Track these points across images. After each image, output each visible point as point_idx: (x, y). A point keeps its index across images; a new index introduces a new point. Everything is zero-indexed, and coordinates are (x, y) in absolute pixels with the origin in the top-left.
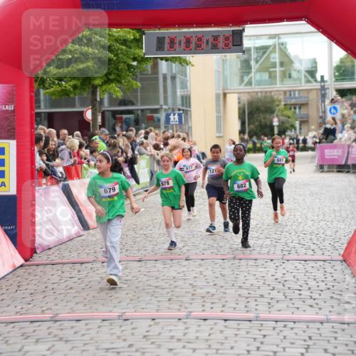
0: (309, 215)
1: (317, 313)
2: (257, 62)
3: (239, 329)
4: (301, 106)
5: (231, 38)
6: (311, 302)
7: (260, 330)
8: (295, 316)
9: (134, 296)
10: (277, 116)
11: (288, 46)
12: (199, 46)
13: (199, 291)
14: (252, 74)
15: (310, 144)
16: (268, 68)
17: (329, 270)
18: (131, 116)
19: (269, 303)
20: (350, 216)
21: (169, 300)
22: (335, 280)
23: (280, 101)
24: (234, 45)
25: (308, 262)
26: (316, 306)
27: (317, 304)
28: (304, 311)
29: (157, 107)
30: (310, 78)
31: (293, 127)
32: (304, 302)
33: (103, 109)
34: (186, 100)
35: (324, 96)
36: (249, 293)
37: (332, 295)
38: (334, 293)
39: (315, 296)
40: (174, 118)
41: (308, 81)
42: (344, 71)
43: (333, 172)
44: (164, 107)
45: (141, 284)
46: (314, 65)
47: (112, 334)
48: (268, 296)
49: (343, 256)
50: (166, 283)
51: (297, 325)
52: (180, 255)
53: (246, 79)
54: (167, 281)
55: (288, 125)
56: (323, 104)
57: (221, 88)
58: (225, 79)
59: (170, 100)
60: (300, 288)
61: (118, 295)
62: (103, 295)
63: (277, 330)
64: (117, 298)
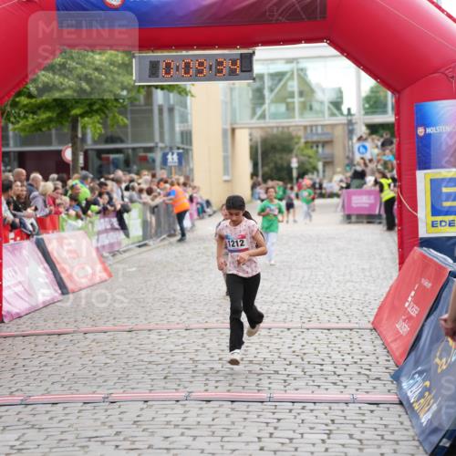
0: (334, 275)
1: (342, 392)
2: (271, 90)
3: (248, 412)
4: (325, 144)
5: (238, 62)
6: (334, 378)
7: (274, 413)
8: (316, 396)
9: (122, 373)
10: (297, 156)
11: (308, 73)
12: (200, 72)
13: (201, 367)
14: (266, 106)
16: (284, 98)
17: (356, 340)
18: (120, 156)
19: (285, 381)
20: (382, 276)
21: (165, 378)
22: (363, 352)
23: (299, 138)
24: (242, 71)
25: (331, 331)
26: (341, 383)
27: (342, 381)
28: (327, 389)
29: (152, 145)
30: (335, 111)
31: (315, 169)
32: (326, 378)
33: (86, 147)
34: (187, 137)
35: (351, 132)
36: (261, 369)
37: (360, 370)
38: (361, 368)
39: (339, 371)
40: (173, 159)
41: (333, 115)
42: (375, 102)
43: (362, 222)
44: (161, 145)
45: (131, 360)
46: (340, 95)
47: (96, 420)
48: (284, 372)
49: (373, 323)
50: (162, 358)
51: (318, 406)
52: (178, 324)
53: (259, 112)
54: (163, 355)
55: (309, 167)
56: (350, 143)
57: (229, 122)
58: (233, 111)
59: (167, 137)
60: (322, 362)
61: (103, 373)
62: (85, 372)
63: (294, 413)
64: (101, 376)
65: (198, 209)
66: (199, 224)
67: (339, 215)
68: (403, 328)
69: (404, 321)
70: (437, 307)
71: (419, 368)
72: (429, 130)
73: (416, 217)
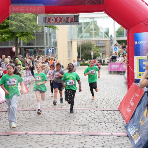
0: (105, 92)
1: (108, 132)
2: (85, 28)
3: (75, 139)
4: (103, 47)
5: (74, 18)
6: (105, 127)
7: (84, 139)
8: (99, 133)
9: (32, 125)
10: (93, 51)
11: (97, 22)
12: (60, 21)
13: (59, 123)
14: (83, 34)
15: (106, 63)
16: (89, 31)
17: (113, 114)
18: (32, 50)
19: (88, 128)
20: (122, 92)
21: (47, 127)
22: (115, 118)
23: (94, 45)
24: (75, 21)
25: (104, 111)
26: (107, 129)
27: (108, 128)
28: (102, 131)
29: (43, 46)
30: (106, 36)
31: (99, 55)
32: (102, 127)
33: (20, 47)
34: (55, 44)
35: (112, 43)
36: (80, 124)
37: (114, 125)
38: (114, 124)
39: (107, 125)
40: (50, 51)
41: (106, 37)
42: (120, 33)
43: (115, 74)
44: (46, 46)
45: (35, 120)
46: (108, 30)
47: (22, 141)
48: (88, 125)
49: (118, 109)
51: (99, 137)
52: (52, 108)
53: (80, 36)
54: (46, 119)
55: (97, 55)
56: (111, 47)
57: (70, 39)
58: (72, 35)
59: (48, 44)
60: (101, 122)
62: (19, 124)
63: (91, 139)
64: (25, 126)
67: (107, 71)
68: (129, 110)
69: (129, 108)
70: (140, 103)
71: (134, 124)
72: (138, 43)
73: (134, 72)
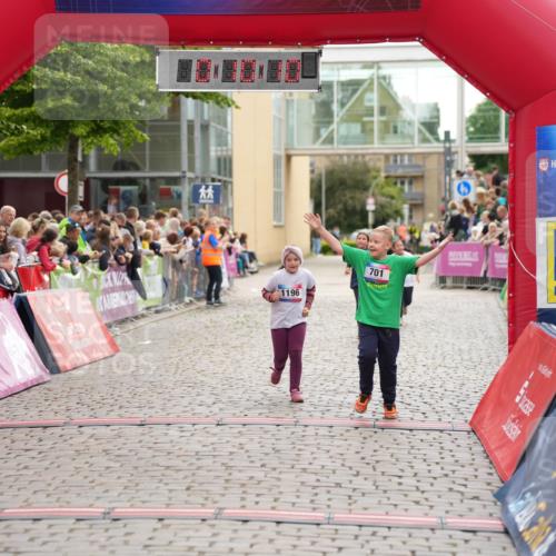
0: (420, 357)
1: (426, 514)
2: (343, 105)
3: (299, 537)
4: (413, 179)
5: (300, 65)
6: (417, 496)
7: (333, 540)
8: (390, 519)
9: (130, 481)
10: (374, 195)
11: (393, 82)
12: (250, 75)
13: (236, 475)
14: (334, 126)
16: (359, 116)
17: (448, 445)
18: (134, 188)
19: (350, 497)
20: (486, 360)
21: (188, 489)
22: (457, 461)
23: (378, 171)
24: (304, 77)
25: (415, 433)
26: (423, 502)
27: (426, 499)
28: (406, 510)
29: (177, 174)
30: (428, 135)
31: (398, 213)
32: (406, 495)
33: (88, 175)
34: (225, 165)
35: (449, 164)
36: (318, 480)
37: (452, 486)
38: (454, 482)
39: (424, 486)
40: (206, 194)
41: (425, 140)
42: (483, 125)
43: (461, 288)
44: (189, 175)
46: (435, 114)
47: (92, 542)
48: (349, 486)
49: (471, 423)
50: (184, 461)
51: (393, 532)
52: (208, 416)
54: (183, 458)
55: (389, 211)
56: (448, 178)
57: (283, 147)
58: (289, 131)
59: (198, 164)
60: (400, 474)
61: (103, 480)
62: (79, 478)
63: (361, 540)
64: (101, 484)
65: (238, 263)
66: (238, 282)
68: (513, 431)
69: (514, 421)
71: (533, 485)
72: (554, 164)
73: (534, 280)
